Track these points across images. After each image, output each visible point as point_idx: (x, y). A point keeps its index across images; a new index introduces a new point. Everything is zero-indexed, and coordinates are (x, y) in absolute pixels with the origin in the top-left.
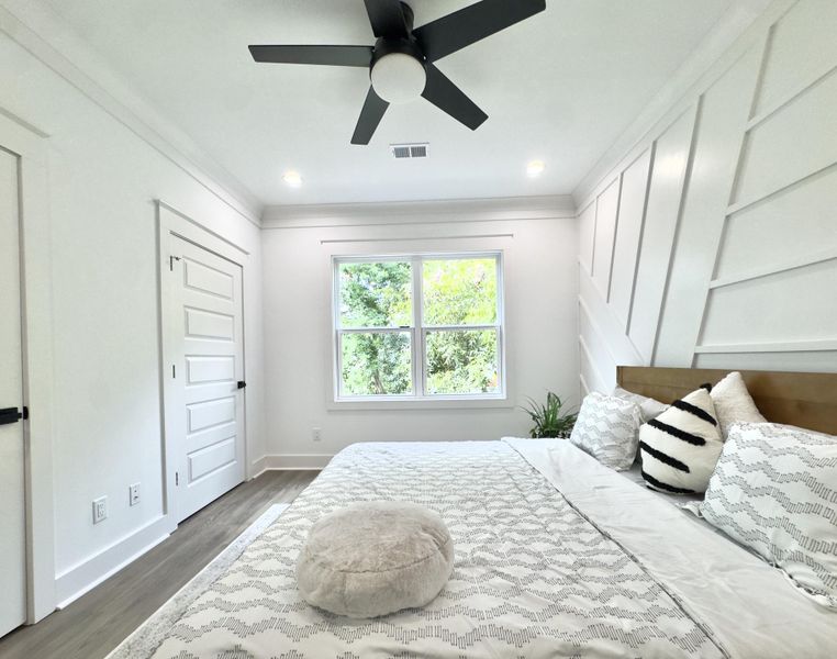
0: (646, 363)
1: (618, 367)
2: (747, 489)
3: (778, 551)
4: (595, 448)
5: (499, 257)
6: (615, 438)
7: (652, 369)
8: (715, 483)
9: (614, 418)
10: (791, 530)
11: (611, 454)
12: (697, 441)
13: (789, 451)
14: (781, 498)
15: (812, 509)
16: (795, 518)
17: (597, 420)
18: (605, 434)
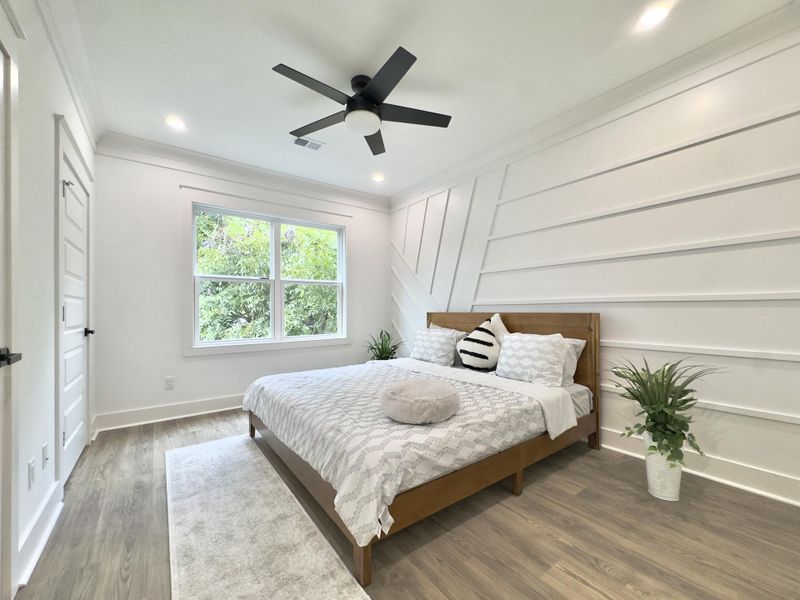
0: (444, 310)
1: (428, 314)
2: (518, 358)
3: (531, 376)
4: (433, 358)
5: (340, 231)
6: (444, 351)
7: (447, 314)
8: (502, 360)
9: (443, 340)
10: (535, 367)
11: (443, 360)
12: (490, 345)
13: (530, 341)
14: (530, 357)
15: (540, 358)
16: (536, 363)
17: (432, 342)
18: (439, 349)
